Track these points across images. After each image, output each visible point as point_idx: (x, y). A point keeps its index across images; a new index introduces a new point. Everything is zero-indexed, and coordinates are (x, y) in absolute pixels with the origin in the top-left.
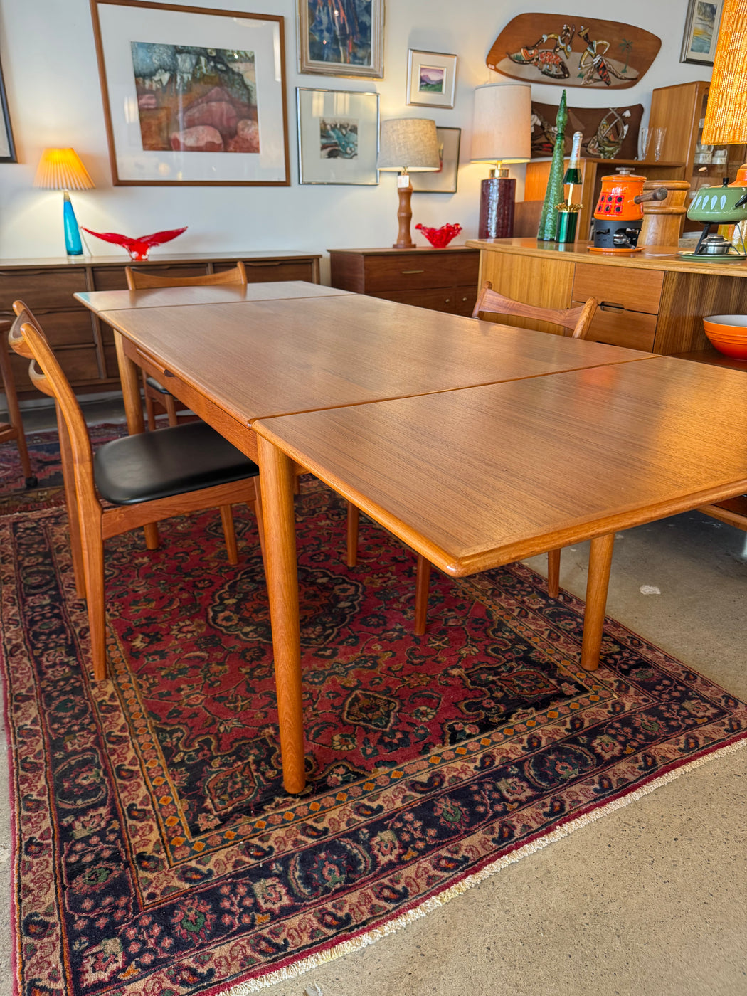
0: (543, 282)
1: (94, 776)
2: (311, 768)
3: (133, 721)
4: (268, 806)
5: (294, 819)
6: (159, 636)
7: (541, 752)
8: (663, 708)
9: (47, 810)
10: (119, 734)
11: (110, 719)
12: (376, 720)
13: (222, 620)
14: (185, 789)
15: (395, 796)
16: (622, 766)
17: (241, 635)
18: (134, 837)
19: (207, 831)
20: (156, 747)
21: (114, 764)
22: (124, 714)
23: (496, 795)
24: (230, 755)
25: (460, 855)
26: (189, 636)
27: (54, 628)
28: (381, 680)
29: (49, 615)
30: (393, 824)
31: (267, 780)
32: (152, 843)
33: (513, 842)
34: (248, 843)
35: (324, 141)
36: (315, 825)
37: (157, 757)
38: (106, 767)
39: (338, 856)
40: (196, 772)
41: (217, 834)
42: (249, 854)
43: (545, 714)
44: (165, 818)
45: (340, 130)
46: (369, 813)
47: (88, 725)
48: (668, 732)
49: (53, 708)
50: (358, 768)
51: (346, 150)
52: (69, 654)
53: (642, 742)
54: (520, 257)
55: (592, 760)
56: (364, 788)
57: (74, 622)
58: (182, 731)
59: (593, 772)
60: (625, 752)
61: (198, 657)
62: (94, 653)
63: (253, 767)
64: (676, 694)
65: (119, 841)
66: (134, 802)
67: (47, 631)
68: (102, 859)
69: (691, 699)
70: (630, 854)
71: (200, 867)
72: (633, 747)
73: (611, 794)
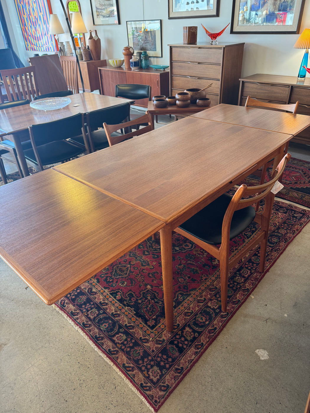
8: (150, 358)
12: (117, 273)
16: (110, 344)
23: (89, 309)
25: (66, 305)
43: (133, 317)
48: (134, 360)
53: (125, 350)
55: (111, 334)
59: (105, 334)
72: (121, 347)
73: (95, 340)
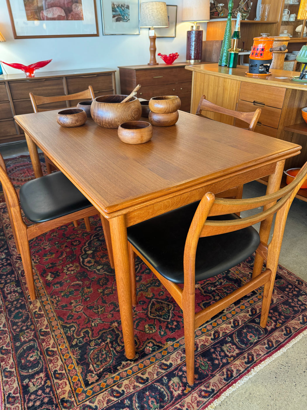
0: (224, 89)
1: (36, 355)
2: (137, 344)
3: (51, 322)
4: (119, 367)
5: (132, 374)
6: (58, 274)
7: (240, 328)
8: (290, 301)
9: (15, 377)
10: (45, 330)
11: (40, 322)
12: (164, 316)
13: (87, 263)
14: (79, 359)
15: (177, 357)
16: (276, 334)
17: (97, 271)
18: (58, 389)
19: (92, 383)
20: (63, 337)
21: (45, 348)
22: (47, 318)
23: (222, 354)
24: (99, 339)
25: (210, 388)
26: (72, 272)
27: (8, 271)
28: (163, 293)
29: (5, 264)
30: (178, 373)
31: (117, 352)
32: (67, 393)
33: (233, 380)
34: (112, 389)
35: (114, 13)
36: (142, 376)
37: (64, 342)
38: (41, 350)
39: (155, 393)
40: (83, 349)
41: (98, 385)
42: (113, 395)
43: (239, 307)
44: (72, 377)
45: (121, 7)
46: (166, 367)
47: (30, 326)
48: (294, 314)
49: (12, 317)
50: (158, 343)
51: (124, 17)
52: (17, 286)
53: (283, 320)
54: (213, 76)
55: (263, 331)
56: (162, 354)
57: (18, 267)
58: (75, 327)
59: (264, 338)
60: (277, 326)
61: (78, 284)
62: (29, 285)
63: (110, 345)
64: (295, 293)
65: (51, 392)
66: (56, 369)
67: (5, 273)
68: (44, 403)
69: (302, 295)
70: (285, 381)
71: (91, 404)
72: (280, 323)
73: (273, 349)
